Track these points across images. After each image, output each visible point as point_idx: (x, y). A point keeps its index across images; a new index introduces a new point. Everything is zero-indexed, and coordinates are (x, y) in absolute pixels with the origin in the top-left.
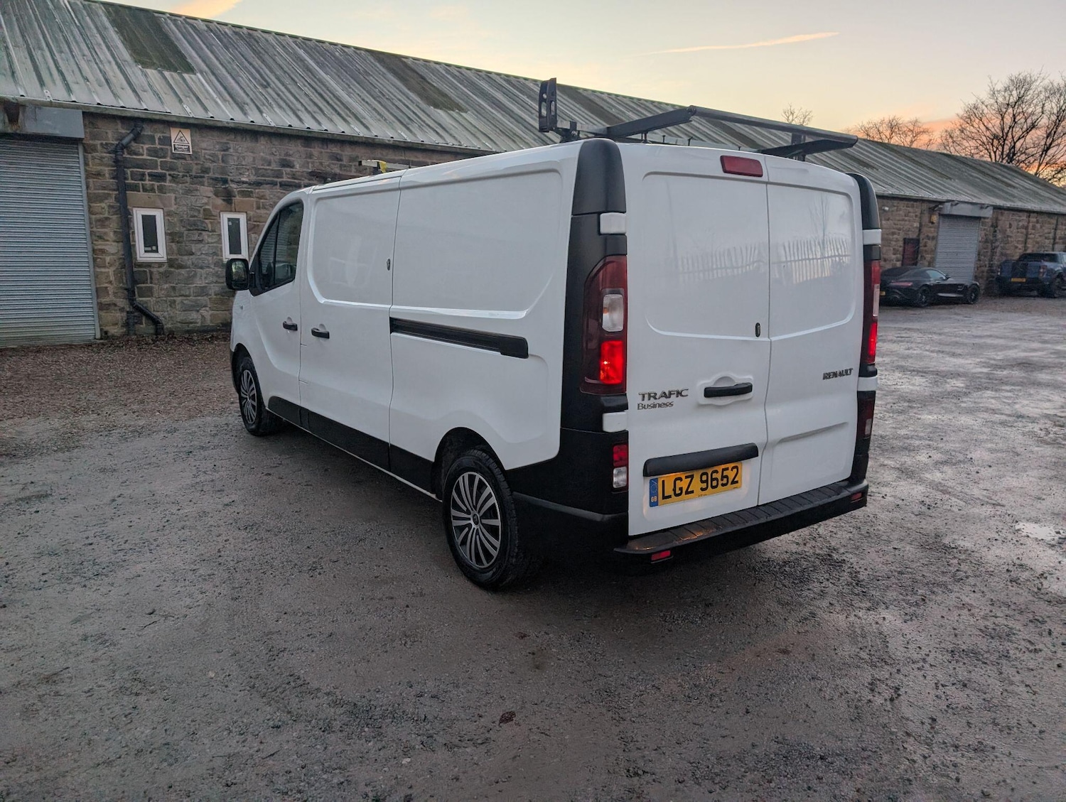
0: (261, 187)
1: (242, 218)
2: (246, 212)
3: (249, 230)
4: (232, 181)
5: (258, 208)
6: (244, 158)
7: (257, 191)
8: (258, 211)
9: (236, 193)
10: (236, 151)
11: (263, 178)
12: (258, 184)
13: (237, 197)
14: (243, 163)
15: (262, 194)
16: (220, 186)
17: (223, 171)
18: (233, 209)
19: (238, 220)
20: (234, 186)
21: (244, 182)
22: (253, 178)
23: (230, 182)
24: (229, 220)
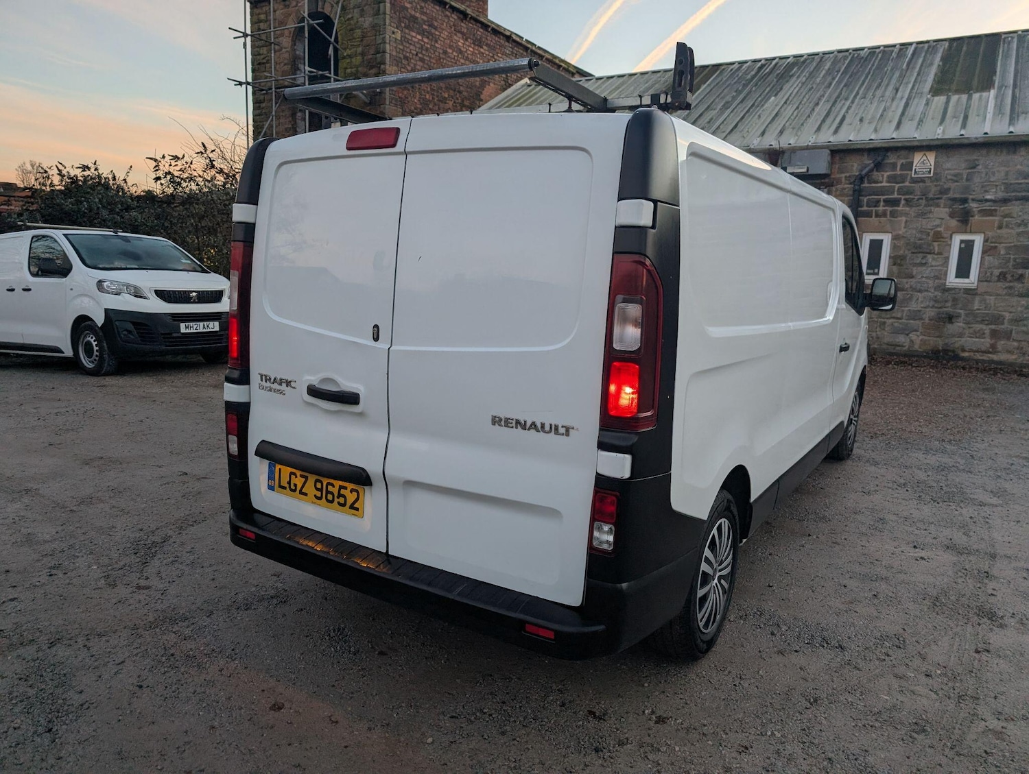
0: (1009, 204)
1: (978, 240)
2: (984, 233)
3: (984, 252)
4: (973, 200)
5: (1000, 227)
6: (994, 174)
7: (1002, 208)
8: (998, 231)
9: (976, 213)
10: (986, 167)
11: (1013, 194)
12: (1005, 201)
13: (976, 217)
14: (992, 180)
15: (1007, 212)
16: (958, 206)
17: (967, 189)
18: (968, 230)
19: (973, 241)
20: (974, 205)
21: (987, 201)
22: (1000, 195)
23: (970, 201)
24: (962, 242)
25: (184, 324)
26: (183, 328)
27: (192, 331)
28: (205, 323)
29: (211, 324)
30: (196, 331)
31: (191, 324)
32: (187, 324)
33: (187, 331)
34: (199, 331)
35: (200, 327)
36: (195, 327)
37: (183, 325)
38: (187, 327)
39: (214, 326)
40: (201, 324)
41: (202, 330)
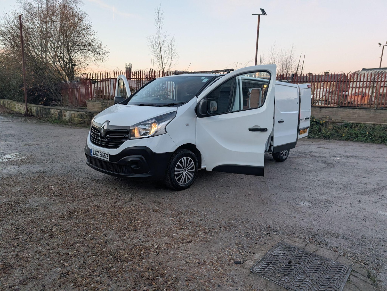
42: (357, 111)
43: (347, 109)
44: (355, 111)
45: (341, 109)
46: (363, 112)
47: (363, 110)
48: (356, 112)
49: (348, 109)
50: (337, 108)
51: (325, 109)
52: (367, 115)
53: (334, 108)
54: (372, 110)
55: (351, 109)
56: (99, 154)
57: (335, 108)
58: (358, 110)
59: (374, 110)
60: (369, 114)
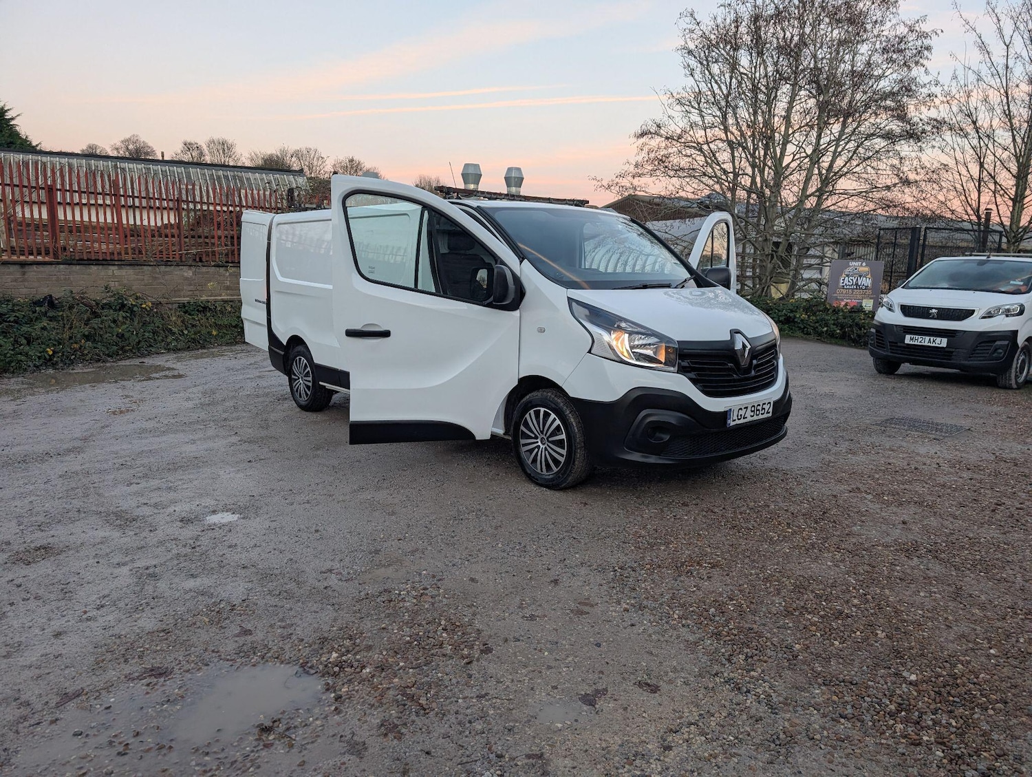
25: (910, 336)
26: (908, 339)
27: (916, 343)
28: (932, 338)
29: (938, 340)
30: (921, 344)
31: (917, 337)
32: (912, 336)
33: (911, 343)
34: (923, 344)
35: (925, 341)
36: (920, 340)
37: (908, 337)
38: (911, 339)
39: (942, 342)
40: (927, 338)
41: (926, 344)
42: (113, 270)
43: (92, 266)
44: (110, 273)
45: (78, 267)
46: (128, 274)
47: (128, 267)
48: (114, 274)
49: (94, 268)
50: (67, 266)
51: (34, 267)
52: (138, 279)
53: (58, 266)
54: (145, 267)
55: (101, 267)
56: (749, 413)
57: (62, 266)
58: (116, 267)
59: (150, 268)
60: (142, 277)
